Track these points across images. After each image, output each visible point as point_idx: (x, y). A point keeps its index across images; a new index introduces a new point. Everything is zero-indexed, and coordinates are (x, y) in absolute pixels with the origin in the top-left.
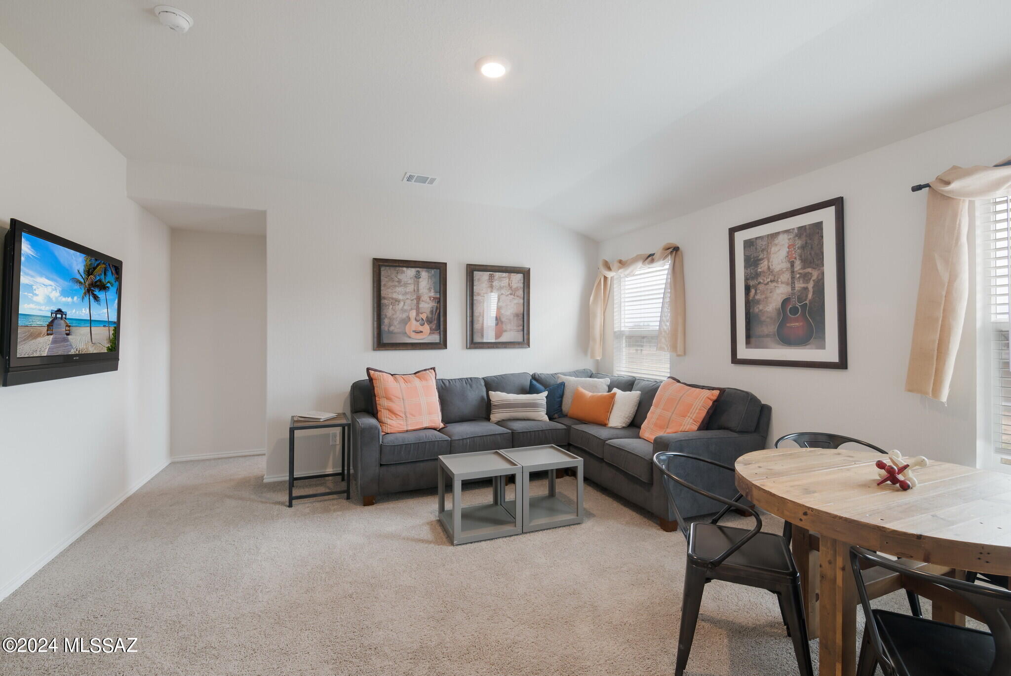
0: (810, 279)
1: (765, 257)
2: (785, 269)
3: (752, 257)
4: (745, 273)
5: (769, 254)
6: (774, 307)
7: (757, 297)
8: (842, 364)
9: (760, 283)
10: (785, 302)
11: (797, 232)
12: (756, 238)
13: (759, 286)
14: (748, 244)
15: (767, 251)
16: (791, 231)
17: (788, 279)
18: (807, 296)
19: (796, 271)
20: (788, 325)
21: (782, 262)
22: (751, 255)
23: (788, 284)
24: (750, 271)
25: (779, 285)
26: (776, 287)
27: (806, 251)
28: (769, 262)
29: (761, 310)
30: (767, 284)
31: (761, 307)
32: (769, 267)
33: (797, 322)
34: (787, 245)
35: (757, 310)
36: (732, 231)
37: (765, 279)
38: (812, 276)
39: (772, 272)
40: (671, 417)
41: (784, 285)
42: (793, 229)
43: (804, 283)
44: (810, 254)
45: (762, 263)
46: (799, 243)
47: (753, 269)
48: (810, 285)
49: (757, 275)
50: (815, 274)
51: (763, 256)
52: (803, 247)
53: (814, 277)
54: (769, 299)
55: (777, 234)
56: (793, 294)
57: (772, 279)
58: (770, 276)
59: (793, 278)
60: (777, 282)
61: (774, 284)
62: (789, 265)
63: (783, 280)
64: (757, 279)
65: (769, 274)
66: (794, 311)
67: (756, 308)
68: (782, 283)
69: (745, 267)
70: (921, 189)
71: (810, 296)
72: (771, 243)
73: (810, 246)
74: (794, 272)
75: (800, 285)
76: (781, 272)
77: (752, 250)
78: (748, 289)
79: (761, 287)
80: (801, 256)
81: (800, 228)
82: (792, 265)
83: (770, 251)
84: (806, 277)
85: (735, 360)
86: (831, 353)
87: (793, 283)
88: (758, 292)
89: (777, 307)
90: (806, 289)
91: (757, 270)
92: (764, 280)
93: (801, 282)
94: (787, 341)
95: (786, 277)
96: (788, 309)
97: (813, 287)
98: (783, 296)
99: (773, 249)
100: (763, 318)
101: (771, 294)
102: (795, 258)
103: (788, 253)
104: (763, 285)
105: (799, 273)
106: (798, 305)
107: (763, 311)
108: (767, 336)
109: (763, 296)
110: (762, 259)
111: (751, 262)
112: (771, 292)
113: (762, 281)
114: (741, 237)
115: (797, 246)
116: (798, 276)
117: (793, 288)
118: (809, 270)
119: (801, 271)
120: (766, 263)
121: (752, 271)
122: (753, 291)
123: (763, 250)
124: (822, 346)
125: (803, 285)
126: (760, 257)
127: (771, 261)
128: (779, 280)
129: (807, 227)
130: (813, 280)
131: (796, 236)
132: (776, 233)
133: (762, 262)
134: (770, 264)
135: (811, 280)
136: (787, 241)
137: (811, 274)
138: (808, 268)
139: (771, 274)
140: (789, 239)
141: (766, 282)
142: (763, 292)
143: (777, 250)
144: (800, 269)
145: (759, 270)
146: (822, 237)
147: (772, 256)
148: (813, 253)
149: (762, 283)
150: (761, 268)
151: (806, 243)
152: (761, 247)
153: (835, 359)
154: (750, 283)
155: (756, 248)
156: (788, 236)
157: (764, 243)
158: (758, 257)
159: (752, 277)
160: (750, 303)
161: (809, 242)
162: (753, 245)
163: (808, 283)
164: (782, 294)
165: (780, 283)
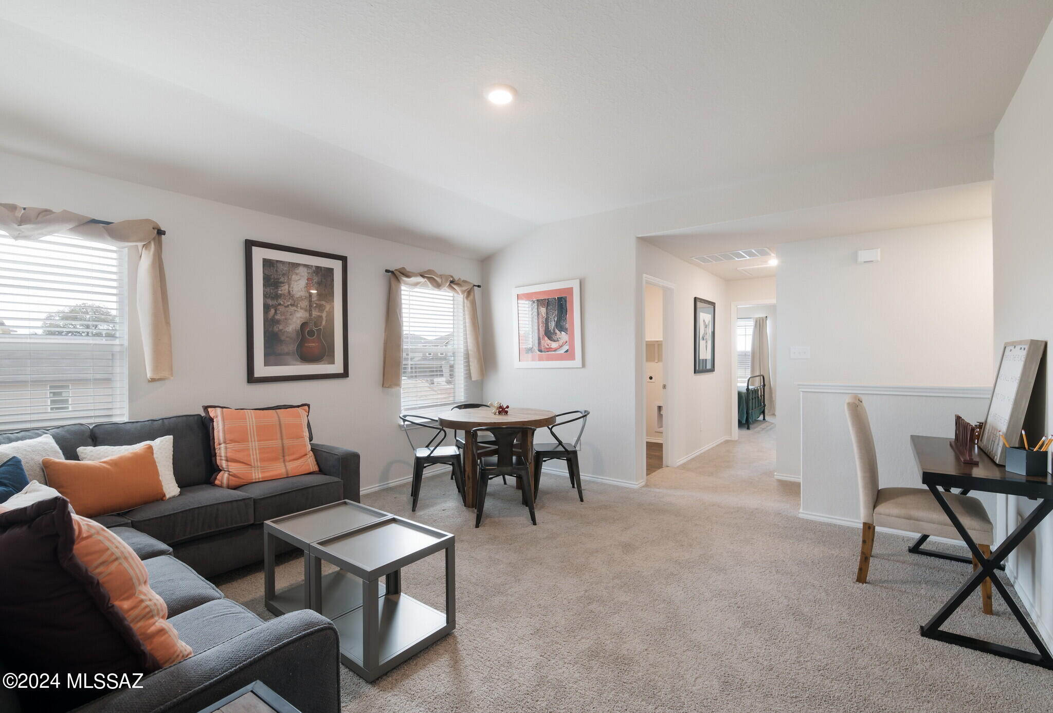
0: (324, 310)
1: (285, 281)
2: (304, 297)
3: (273, 277)
4: (264, 291)
5: (289, 280)
6: (294, 328)
7: (278, 317)
8: (345, 374)
9: (280, 304)
10: (304, 325)
11: (314, 269)
12: (277, 261)
13: (279, 307)
14: (269, 263)
15: (288, 277)
16: (310, 266)
17: (307, 306)
18: (321, 323)
19: (314, 301)
20: (306, 345)
21: (301, 290)
22: (271, 275)
23: (306, 310)
24: (270, 290)
25: (298, 310)
26: (295, 311)
27: (321, 287)
28: (289, 287)
29: (281, 330)
30: (288, 306)
31: (281, 327)
32: (289, 292)
33: (314, 343)
34: (306, 278)
35: (277, 329)
37: (285, 302)
38: (325, 308)
39: (292, 297)
41: (302, 311)
42: (312, 266)
43: (319, 312)
44: (324, 290)
45: (282, 287)
46: (316, 279)
47: (273, 290)
48: (324, 315)
49: (277, 297)
50: (327, 308)
51: (284, 280)
52: (320, 283)
54: (289, 320)
56: (310, 319)
57: (293, 303)
58: (290, 300)
59: (311, 306)
60: (297, 307)
61: (295, 308)
62: (308, 295)
63: (302, 306)
64: (277, 300)
65: (290, 298)
66: (311, 333)
67: (275, 327)
68: (301, 308)
69: (264, 285)
71: (324, 323)
72: (292, 271)
73: (324, 283)
74: (311, 301)
75: (316, 313)
76: (301, 298)
77: (272, 271)
78: (266, 308)
79: (281, 309)
81: (317, 267)
82: (310, 296)
83: (291, 278)
84: (321, 308)
85: (251, 378)
86: (338, 368)
87: (310, 310)
88: (278, 312)
89: (297, 328)
90: (321, 317)
93: (317, 311)
94: (307, 358)
95: (305, 304)
96: (307, 331)
97: (326, 317)
98: (302, 319)
99: (293, 276)
100: (283, 338)
101: (291, 317)
103: (307, 284)
104: (283, 307)
105: (316, 303)
106: (315, 329)
107: (283, 331)
108: (288, 354)
109: (283, 317)
110: (283, 283)
111: (271, 282)
112: (291, 315)
113: (282, 303)
115: (314, 281)
116: (315, 305)
117: (311, 315)
118: (323, 303)
119: (317, 302)
120: (287, 287)
121: (272, 291)
122: (273, 311)
123: (284, 275)
124: (333, 362)
125: (318, 314)
126: (280, 280)
127: (291, 286)
128: (299, 305)
129: (323, 268)
130: (327, 311)
131: (314, 272)
132: (297, 264)
133: (282, 285)
134: (291, 289)
136: (306, 274)
137: (325, 306)
138: (323, 300)
139: (291, 298)
140: (308, 273)
141: (286, 305)
142: (283, 314)
143: (297, 278)
144: (316, 300)
145: (280, 292)
146: (333, 280)
147: (293, 283)
148: (326, 290)
149: (282, 305)
150: (282, 291)
151: (321, 281)
152: (282, 271)
153: (341, 371)
154: (270, 302)
155: (277, 271)
156: (307, 270)
157: (286, 269)
158: (279, 279)
159: (272, 297)
160: (269, 323)
161: (323, 280)
162: (273, 266)
163: (323, 313)
164: (301, 318)
165: (299, 308)
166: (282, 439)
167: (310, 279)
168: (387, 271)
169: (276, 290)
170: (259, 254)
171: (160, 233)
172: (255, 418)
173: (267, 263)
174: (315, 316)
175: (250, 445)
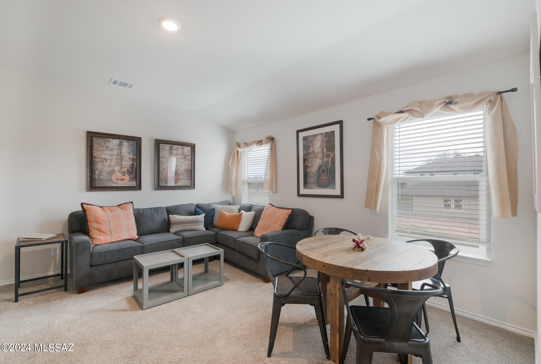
1: (312, 145)
2: (320, 152)
3: (306, 145)
4: (303, 152)
5: (313, 144)
6: (315, 169)
7: (308, 164)
8: (342, 196)
9: (309, 158)
10: (320, 167)
12: (308, 136)
13: (309, 159)
14: (305, 139)
15: (313, 143)
16: (322, 134)
18: (328, 165)
19: (324, 153)
20: (321, 178)
21: (319, 148)
23: (321, 159)
25: (317, 159)
26: (316, 160)
27: (328, 144)
28: (313, 148)
30: (313, 158)
31: (310, 169)
32: (313, 151)
33: (324, 177)
34: (321, 141)
35: (308, 171)
36: (298, 132)
37: (312, 156)
38: (330, 156)
39: (314, 153)
40: (269, 224)
41: (319, 159)
42: (323, 133)
43: (327, 158)
44: (330, 145)
46: (325, 140)
47: (307, 151)
48: (330, 160)
49: (308, 154)
50: (332, 155)
52: (327, 142)
53: (331, 156)
54: (313, 165)
55: (316, 135)
56: (323, 163)
58: (314, 155)
59: (323, 156)
60: (317, 158)
61: (316, 158)
62: (321, 150)
63: (319, 157)
66: (323, 171)
67: (308, 169)
68: (319, 158)
69: (303, 150)
70: (370, 120)
71: (330, 165)
72: (314, 139)
73: (330, 142)
75: (326, 160)
76: (318, 153)
77: (306, 142)
78: (305, 160)
79: (310, 160)
80: (326, 146)
81: (326, 133)
82: (323, 150)
84: (328, 156)
85: (299, 195)
86: (337, 192)
87: (323, 158)
88: (309, 162)
89: (317, 169)
90: (328, 161)
92: (311, 156)
93: (326, 158)
94: (321, 185)
95: (320, 155)
96: (321, 170)
97: (331, 161)
99: (315, 142)
100: (311, 174)
102: (324, 147)
103: (321, 144)
105: (326, 154)
106: (325, 169)
107: (311, 171)
108: (313, 183)
109: (311, 164)
110: (310, 146)
111: (306, 147)
112: (314, 162)
113: (310, 157)
114: (302, 135)
115: (325, 141)
116: (325, 155)
117: (323, 161)
118: (329, 153)
119: (326, 153)
122: (307, 161)
124: (334, 188)
125: (327, 160)
129: (329, 133)
130: (331, 157)
131: (324, 136)
133: (310, 148)
134: (314, 149)
135: (330, 158)
136: (321, 139)
137: (330, 154)
138: (329, 152)
140: (322, 138)
141: (312, 157)
142: (311, 162)
143: (316, 142)
144: (326, 152)
145: (309, 152)
146: (335, 138)
147: (314, 145)
148: (331, 145)
150: (310, 151)
151: (328, 140)
152: (310, 141)
153: (339, 193)
154: (306, 158)
155: (308, 141)
156: (321, 136)
157: (311, 139)
158: (309, 145)
159: (306, 154)
160: (305, 167)
161: (329, 139)
162: (307, 139)
163: (329, 159)
164: (318, 163)
165: (318, 158)
167: (323, 140)
171: (273, 139)
174: (325, 161)
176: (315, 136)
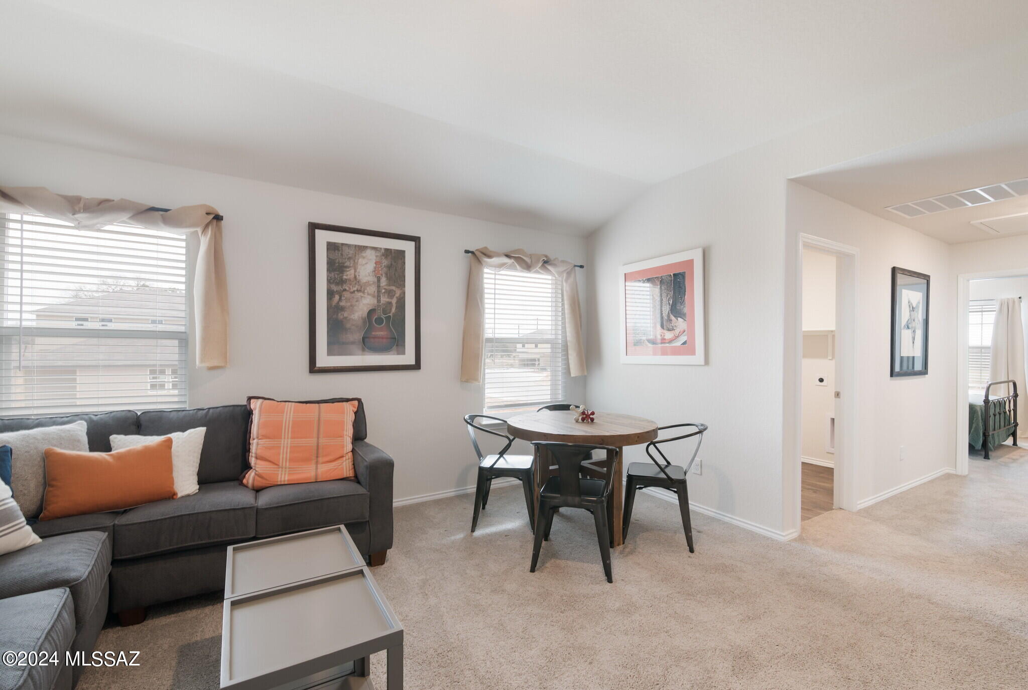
0: (394, 295)
1: (351, 265)
2: (372, 283)
3: (337, 261)
4: (328, 276)
5: (355, 264)
6: (360, 316)
7: (342, 304)
8: (417, 366)
9: (345, 290)
10: (371, 312)
11: (383, 251)
12: (343, 244)
13: (344, 293)
15: (354, 261)
16: (378, 249)
17: (374, 292)
18: (391, 309)
19: (382, 287)
20: (373, 333)
21: (369, 275)
22: (336, 259)
23: (374, 297)
24: (334, 275)
25: (365, 296)
26: (362, 297)
27: (391, 271)
28: (355, 271)
29: (346, 318)
30: (354, 292)
31: (346, 314)
32: (355, 277)
33: (382, 332)
34: (374, 261)
35: (342, 317)
37: (351, 287)
38: (395, 293)
39: (358, 282)
41: (370, 297)
42: (381, 248)
43: (388, 298)
44: (395, 274)
45: (348, 271)
46: (385, 262)
47: (338, 274)
48: (394, 301)
49: (342, 282)
50: (398, 293)
51: (350, 264)
52: (389, 267)
53: (397, 295)
54: (355, 307)
55: (365, 248)
56: (378, 306)
57: (359, 289)
58: (357, 286)
59: (379, 292)
60: (364, 292)
61: (360, 294)
62: (376, 280)
63: (370, 292)
64: (342, 285)
65: (356, 284)
66: (379, 321)
67: (340, 314)
68: (368, 294)
69: (328, 270)
71: (393, 310)
72: (358, 254)
73: (394, 268)
74: (380, 286)
75: (385, 299)
76: (368, 284)
77: (337, 255)
78: (330, 294)
79: (346, 295)
80: (386, 274)
81: (387, 250)
82: (379, 280)
83: (358, 261)
84: (390, 293)
85: (313, 369)
86: (409, 359)
87: (379, 296)
88: (343, 298)
89: (363, 316)
90: (390, 303)
91: (342, 276)
92: (350, 289)
93: (386, 297)
94: (373, 348)
95: (372, 289)
96: (374, 319)
97: (396, 303)
98: (369, 306)
99: (360, 260)
100: (348, 326)
101: (357, 303)
102: (382, 275)
103: (375, 268)
104: (348, 293)
105: (385, 289)
106: (383, 316)
107: (348, 319)
108: (353, 343)
109: (349, 304)
110: (348, 267)
111: (336, 267)
112: (357, 301)
113: (347, 289)
115: (383, 265)
116: (383, 291)
117: (379, 301)
118: (393, 288)
119: (386, 287)
120: (352, 271)
121: (336, 276)
122: (337, 297)
123: (349, 259)
124: (403, 352)
125: (387, 300)
126: (346, 264)
127: (358, 271)
128: (366, 291)
129: (393, 251)
130: (397, 297)
131: (383, 255)
132: (364, 246)
133: (348, 269)
134: (357, 274)
135: (395, 297)
136: (375, 257)
137: (395, 291)
138: (393, 286)
139: (357, 283)
140: (377, 256)
141: (352, 290)
142: (348, 300)
143: (364, 262)
144: (385, 285)
145: (345, 277)
146: (405, 263)
147: (359, 267)
148: (396, 275)
149: (348, 291)
150: (347, 275)
151: (391, 264)
152: (347, 255)
153: (413, 362)
154: (334, 288)
155: (342, 255)
156: (376, 253)
157: (351, 252)
158: (344, 263)
159: (336, 282)
160: (334, 310)
161: (393, 263)
162: (338, 250)
163: (392, 299)
164: (368, 304)
165: (366, 294)
166: (318, 438)
167: (379, 262)
168: (467, 252)
169: (341, 275)
170: (323, 238)
171: (218, 218)
172: (294, 413)
173: (332, 247)
174: (384, 302)
175: (282, 442)
176: (362, 248)
